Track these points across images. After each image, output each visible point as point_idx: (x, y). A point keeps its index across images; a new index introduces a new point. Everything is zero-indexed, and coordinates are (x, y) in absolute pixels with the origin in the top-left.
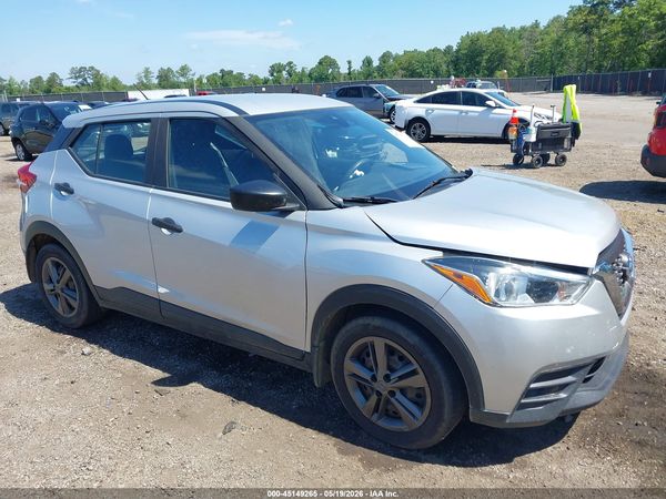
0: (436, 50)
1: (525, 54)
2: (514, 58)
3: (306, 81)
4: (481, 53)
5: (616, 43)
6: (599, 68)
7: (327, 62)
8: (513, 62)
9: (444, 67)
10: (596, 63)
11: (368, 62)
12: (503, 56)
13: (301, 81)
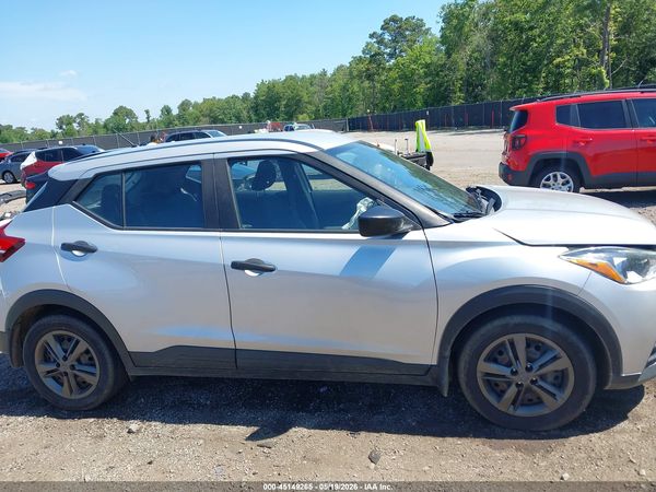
0: (234, 97)
1: (318, 100)
2: (310, 103)
3: (102, 132)
4: (279, 99)
5: (396, 87)
6: (384, 109)
7: (122, 112)
8: (309, 106)
9: (245, 113)
10: (381, 106)
11: (167, 110)
12: (300, 100)
13: (96, 132)
